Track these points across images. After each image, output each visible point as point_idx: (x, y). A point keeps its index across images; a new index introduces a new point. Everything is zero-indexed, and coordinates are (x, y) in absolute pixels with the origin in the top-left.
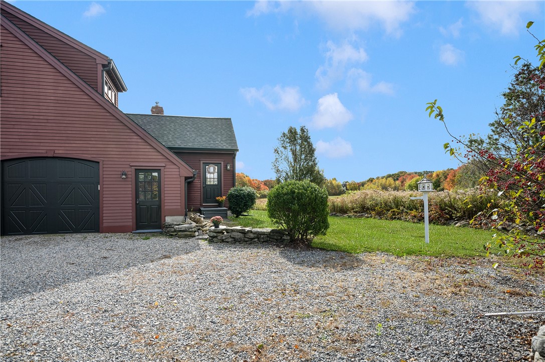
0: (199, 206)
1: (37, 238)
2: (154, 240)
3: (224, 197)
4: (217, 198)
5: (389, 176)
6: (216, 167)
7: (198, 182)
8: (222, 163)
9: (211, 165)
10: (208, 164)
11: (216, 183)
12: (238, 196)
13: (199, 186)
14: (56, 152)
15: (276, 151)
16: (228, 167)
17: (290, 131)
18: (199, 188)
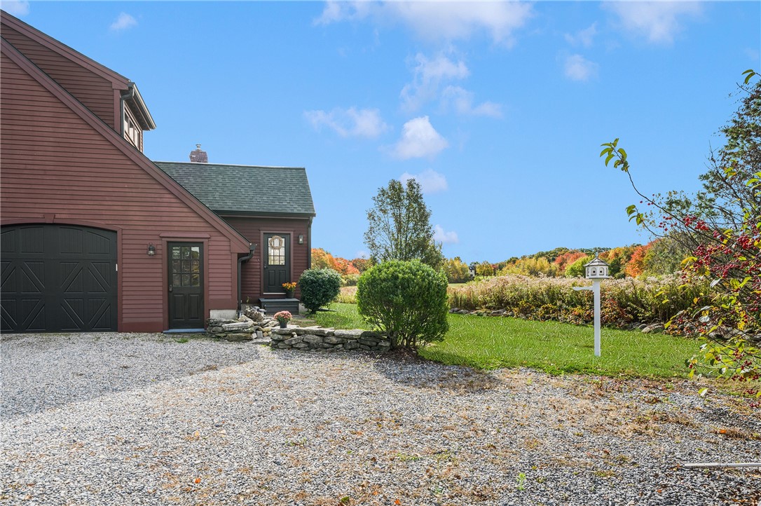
0: (259, 295)
1: (31, 338)
2: (193, 343)
3: (294, 284)
4: (285, 285)
5: (541, 255)
6: (283, 240)
7: (256, 260)
8: (292, 233)
9: (276, 236)
10: (271, 235)
11: (283, 262)
12: (315, 282)
13: (258, 267)
14: (57, 216)
15: (371, 216)
16: (301, 240)
17: (393, 187)
18: (259, 270)
